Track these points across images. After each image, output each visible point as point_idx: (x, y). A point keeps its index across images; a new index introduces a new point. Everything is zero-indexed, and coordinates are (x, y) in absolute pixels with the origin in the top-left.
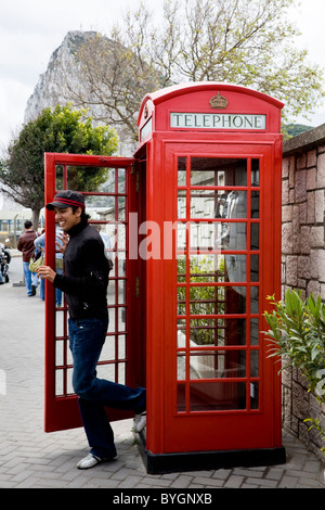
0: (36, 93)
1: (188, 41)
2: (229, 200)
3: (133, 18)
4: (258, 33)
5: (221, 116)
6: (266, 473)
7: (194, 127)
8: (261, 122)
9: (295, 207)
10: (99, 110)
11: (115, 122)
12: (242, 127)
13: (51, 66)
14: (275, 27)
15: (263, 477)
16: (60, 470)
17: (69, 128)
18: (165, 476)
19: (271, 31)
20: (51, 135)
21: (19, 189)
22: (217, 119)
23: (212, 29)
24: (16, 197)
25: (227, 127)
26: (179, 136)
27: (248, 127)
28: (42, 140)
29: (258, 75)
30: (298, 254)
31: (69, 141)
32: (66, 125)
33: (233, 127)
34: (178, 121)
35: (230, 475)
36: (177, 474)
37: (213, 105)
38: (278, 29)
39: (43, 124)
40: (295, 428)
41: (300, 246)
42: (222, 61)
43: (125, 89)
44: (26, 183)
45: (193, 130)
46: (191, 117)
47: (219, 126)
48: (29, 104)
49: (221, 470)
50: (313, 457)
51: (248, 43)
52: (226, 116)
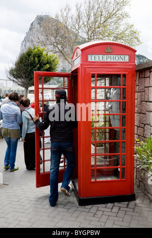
0: (25, 40)
1: (85, 19)
2: (112, 91)
3: (63, 10)
4: (114, 16)
5: (110, 56)
6: (128, 205)
7: (98, 60)
8: (127, 59)
9: (139, 93)
10: (51, 47)
11: (57, 52)
12: (119, 61)
13: (30, 29)
14: (120, 13)
15: (127, 207)
16: (43, 204)
17: (39, 56)
18: (87, 207)
19: (119, 15)
20: (32, 59)
21: (20, 80)
22: (108, 57)
23: (95, 15)
24: (19, 83)
25: (112, 60)
26: (92, 65)
27: (121, 61)
28: (29, 60)
29: (113, 33)
30: (140, 113)
31: (39, 60)
32: (38, 54)
33: (115, 61)
34: (92, 58)
35: (113, 206)
36: (91, 206)
37: (106, 51)
38: (121, 15)
39: (29, 54)
40: (138, 184)
41: (141, 110)
42: (99, 27)
43: (60, 39)
44: (22, 78)
45: (98, 62)
46: (97, 56)
47: (109, 60)
48: (22, 44)
49: (109, 204)
50: (146, 197)
51: (110, 20)
52: (112, 56)
